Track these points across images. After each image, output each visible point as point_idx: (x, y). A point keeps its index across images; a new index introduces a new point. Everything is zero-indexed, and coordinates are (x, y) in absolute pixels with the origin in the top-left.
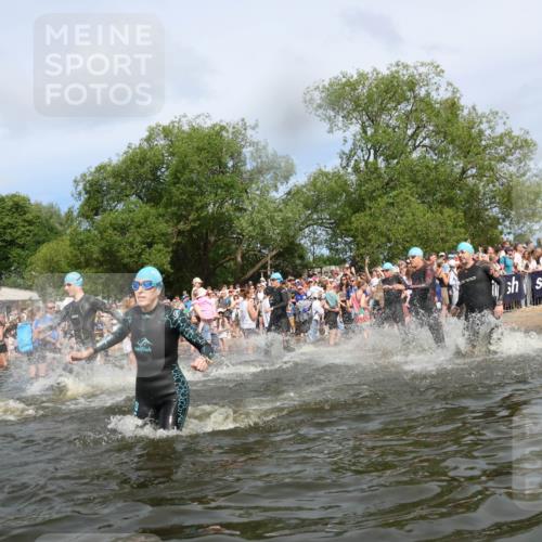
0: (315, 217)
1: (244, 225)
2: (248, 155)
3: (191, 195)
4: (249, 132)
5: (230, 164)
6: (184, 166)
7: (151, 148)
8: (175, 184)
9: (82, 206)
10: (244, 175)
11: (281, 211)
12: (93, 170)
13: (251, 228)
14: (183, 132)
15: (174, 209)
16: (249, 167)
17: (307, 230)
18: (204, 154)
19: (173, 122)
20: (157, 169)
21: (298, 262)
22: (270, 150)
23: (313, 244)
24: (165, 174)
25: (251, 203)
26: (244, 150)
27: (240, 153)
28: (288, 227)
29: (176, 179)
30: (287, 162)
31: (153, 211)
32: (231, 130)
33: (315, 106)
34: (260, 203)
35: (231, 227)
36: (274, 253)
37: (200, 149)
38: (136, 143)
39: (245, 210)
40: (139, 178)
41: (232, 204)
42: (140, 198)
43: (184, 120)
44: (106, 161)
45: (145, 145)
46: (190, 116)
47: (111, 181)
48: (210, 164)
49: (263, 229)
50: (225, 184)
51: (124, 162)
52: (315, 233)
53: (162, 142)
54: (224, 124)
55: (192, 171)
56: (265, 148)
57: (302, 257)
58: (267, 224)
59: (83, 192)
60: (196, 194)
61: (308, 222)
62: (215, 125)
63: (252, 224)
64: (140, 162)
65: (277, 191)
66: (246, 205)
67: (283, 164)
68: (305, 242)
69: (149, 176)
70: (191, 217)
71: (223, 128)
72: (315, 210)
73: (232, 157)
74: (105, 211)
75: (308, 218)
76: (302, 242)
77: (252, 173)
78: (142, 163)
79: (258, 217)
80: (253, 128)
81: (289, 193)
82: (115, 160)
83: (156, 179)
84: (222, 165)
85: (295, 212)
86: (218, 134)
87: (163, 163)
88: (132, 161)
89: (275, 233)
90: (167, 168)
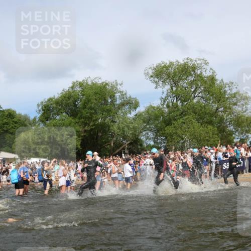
0: (148, 127)
1: (115, 129)
2: (118, 97)
3: (91, 114)
4: (119, 87)
5: (109, 101)
6: (88, 101)
7: (74, 92)
8: (84, 108)
9: (41, 116)
10: (116, 106)
11: (132, 123)
12: (46, 100)
13: (118, 131)
14: (88, 85)
15: (83, 120)
16: (118, 102)
17: (144, 133)
18: (98, 96)
19: (84, 80)
20: (76, 101)
21: (139, 147)
22: (128, 95)
23: (146, 139)
24: (79, 104)
25: (118, 119)
26: (116, 95)
27: (114, 96)
28: (135, 131)
29: (84, 107)
30: (136, 101)
31: (73, 120)
32: (110, 85)
33: (149, 76)
34: (123, 119)
35: (109, 129)
36: (129, 142)
37: (96, 93)
38: (67, 89)
39: (116, 122)
40: (67, 105)
41: (110, 119)
42: (67, 114)
43: (89, 79)
44: (52, 96)
45: (71, 90)
46: (92, 78)
47: (54, 105)
48: (100, 100)
49: (124, 131)
50: (107, 110)
51: (61, 97)
52: (148, 134)
53: (79, 89)
54: (107, 82)
55: (92, 103)
56: (125, 94)
57: (141, 145)
58: (126, 129)
59: (41, 110)
60: (93, 113)
61: (144, 129)
62: (103, 83)
63: (119, 128)
64: (68, 98)
65: (130, 114)
66: (116, 120)
67: (134, 102)
68: (143, 138)
69: (72, 104)
70: (91, 124)
71: (107, 84)
72: (148, 124)
73: (110, 97)
74: (51, 119)
75: (145, 127)
76: (142, 138)
77: (119, 105)
78: (69, 98)
79: (122, 126)
80: (121, 85)
81: (136, 115)
82: (57, 96)
83: (75, 106)
84: (106, 101)
85: (139, 124)
86: (105, 87)
87: (79, 99)
88: (65, 97)
89: (129, 133)
90: (80, 101)
